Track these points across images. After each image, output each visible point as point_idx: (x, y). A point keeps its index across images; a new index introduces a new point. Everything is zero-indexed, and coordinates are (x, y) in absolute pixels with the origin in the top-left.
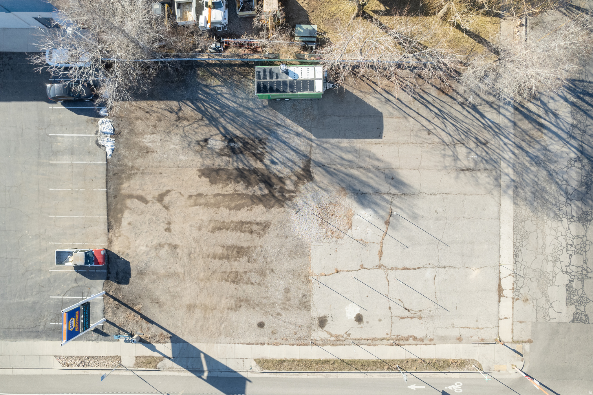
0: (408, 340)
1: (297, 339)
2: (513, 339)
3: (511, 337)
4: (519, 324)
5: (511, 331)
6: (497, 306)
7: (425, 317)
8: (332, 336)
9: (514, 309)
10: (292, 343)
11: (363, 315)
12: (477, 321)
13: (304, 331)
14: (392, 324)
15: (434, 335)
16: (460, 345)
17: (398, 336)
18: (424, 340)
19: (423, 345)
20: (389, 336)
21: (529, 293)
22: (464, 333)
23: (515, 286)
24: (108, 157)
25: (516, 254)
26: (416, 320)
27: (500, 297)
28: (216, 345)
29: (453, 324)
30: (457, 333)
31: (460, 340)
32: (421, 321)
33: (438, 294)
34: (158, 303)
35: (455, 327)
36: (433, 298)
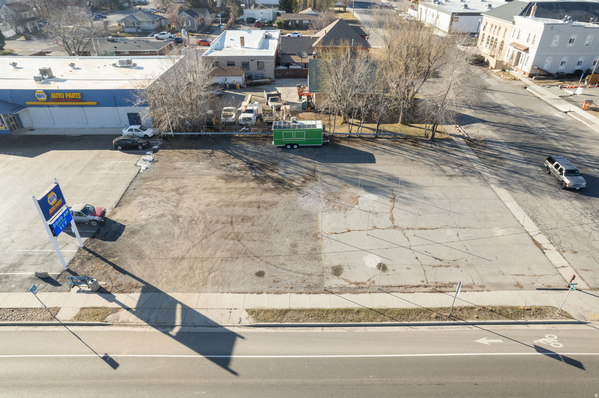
1: (305, 288)
3: (586, 284)
4: (585, 272)
6: (544, 257)
7: (463, 265)
8: (352, 283)
9: (567, 259)
10: (299, 291)
11: (387, 264)
12: (529, 269)
13: (315, 279)
14: (425, 272)
15: (482, 282)
16: (523, 291)
17: (436, 283)
18: (473, 287)
19: (474, 291)
20: (425, 283)
21: (573, 246)
22: (521, 280)
23: (552, 241)
24: (141, 171)
25: (535, 220)
26: (453, 268)
27: (542, 250)
28: (197, 294)
29: (502, 272)
30: (511, 280)
31: (519, 286)
32: (459, 269)
33: (468, 247)
34: (140, 256)
35: (505, 274)
36: (465, 250)
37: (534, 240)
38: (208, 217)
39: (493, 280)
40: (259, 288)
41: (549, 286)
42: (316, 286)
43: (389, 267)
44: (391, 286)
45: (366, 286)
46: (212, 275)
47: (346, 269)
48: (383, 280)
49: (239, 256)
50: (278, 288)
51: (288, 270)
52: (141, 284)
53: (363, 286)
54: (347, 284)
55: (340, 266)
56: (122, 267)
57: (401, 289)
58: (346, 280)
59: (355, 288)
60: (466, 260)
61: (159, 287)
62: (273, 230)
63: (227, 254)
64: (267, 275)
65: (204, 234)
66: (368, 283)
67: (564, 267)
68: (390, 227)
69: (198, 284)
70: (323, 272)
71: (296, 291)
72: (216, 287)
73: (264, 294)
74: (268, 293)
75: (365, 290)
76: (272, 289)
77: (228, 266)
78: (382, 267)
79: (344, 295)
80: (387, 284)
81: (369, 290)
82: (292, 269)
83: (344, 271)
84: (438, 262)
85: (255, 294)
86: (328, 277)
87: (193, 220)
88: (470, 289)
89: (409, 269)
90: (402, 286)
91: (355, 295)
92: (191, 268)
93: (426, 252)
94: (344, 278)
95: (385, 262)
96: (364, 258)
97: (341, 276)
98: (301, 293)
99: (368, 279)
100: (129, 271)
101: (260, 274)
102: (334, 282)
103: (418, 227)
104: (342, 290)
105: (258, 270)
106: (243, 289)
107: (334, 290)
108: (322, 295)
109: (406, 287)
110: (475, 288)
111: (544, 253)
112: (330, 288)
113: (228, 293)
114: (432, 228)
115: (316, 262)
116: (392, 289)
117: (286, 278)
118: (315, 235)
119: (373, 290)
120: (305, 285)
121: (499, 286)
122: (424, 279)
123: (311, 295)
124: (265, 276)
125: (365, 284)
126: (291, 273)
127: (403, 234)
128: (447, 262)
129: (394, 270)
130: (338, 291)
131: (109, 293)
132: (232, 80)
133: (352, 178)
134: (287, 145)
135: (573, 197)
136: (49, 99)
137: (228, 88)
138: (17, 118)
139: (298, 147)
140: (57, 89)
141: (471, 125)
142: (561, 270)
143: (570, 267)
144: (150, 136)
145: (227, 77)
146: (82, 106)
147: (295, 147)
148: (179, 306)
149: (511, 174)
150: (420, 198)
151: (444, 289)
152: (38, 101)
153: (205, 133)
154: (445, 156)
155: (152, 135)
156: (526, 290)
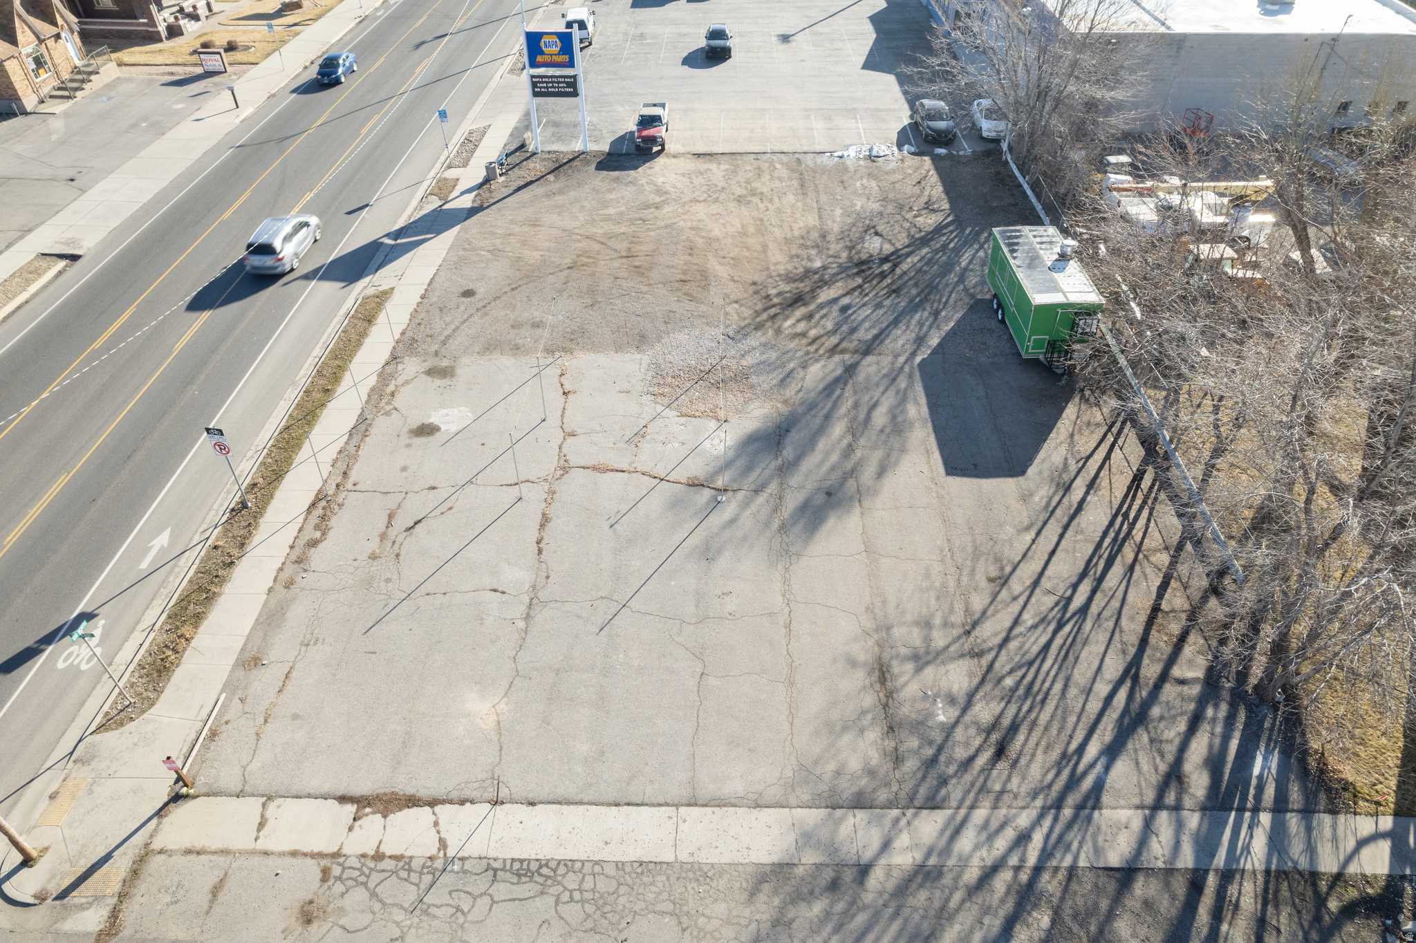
0: (317, 527)
1: (413, 338)
2: (161, 852)
3: (170, 847)
4: (212, 880)
5: (198, 846)
6: (326, 788)
7: (372, 569)
8: (397, 387)
9: (288, 860)
10: (408, 332)
13: (429, 348)
14: (383, 493)
15: (303, 589)
17: (340, 505)
18: (296, 565)
19: (283, 564)
20: (349, 486)
22: (268, 677)
26: (374, 545)
27: (362, 802)
29: (315, 644)
30: (281, 650)
31: (251, 661)
32: (365, 556)
33: (439, 600)
35: (303, 648)
37: (412, 801)
39: (299, 612)
40: (435, 294)
41: (214, 735)
42: (412, 349)
43: (422, 439)
44: (365, 437)
45: (382, 404)
47: (440, 382)
48: (389, 427)
51: (466, 320)
53: (385, 400)
54: (399, 382)
55: (452, 376)
58: (409, 381)
60: (388, 580)
64: (464, 300)
66: (389, 407)
67: (261, 825)
68: (566, 461)
70: (445, 357)
71: (409, 329)
73: (420, 300)
74: (420, 303)
75: (372, 403)
76: (428, 306)
78: (424, 431)
79: (373, 377)
80: (375, 431)
81: (370, 407)
82: (468, 324)
83: (437, 380)
84: (402, 521)
86: (429, 362)
88: (293, 557)
89: (404, 469)
91: (367, 390)
93: (450, 508)
94: (415, 379)
95: (441, 436)
97: (422, 376)
98: (403, 334)
99: (399, 408)
101: (468, 294)
102: (412, 368)
104: (386, 376)
105: (480, 290)
106: (440, 281)
107: (391, 367)
109: (353, 457)
110: (291, 569)
111: (343, 799)
112: (399, 363)
114: (544, 542)
115: (477, 348)
116: (357, 437)
117: (448, 319)
121: (271, 618)
122: (360, 488)
123: (393, 344)
124: (462, 298)
125: (388, 403)
126: (457, 323)
127: (532, 479)
129: (408, 446)
130: (389, 371)
134: (995, 296)
139: (1003, 321)
142: (252, 806)
143: (250, 845)
147: (1000, 314)
156: (233, 672)
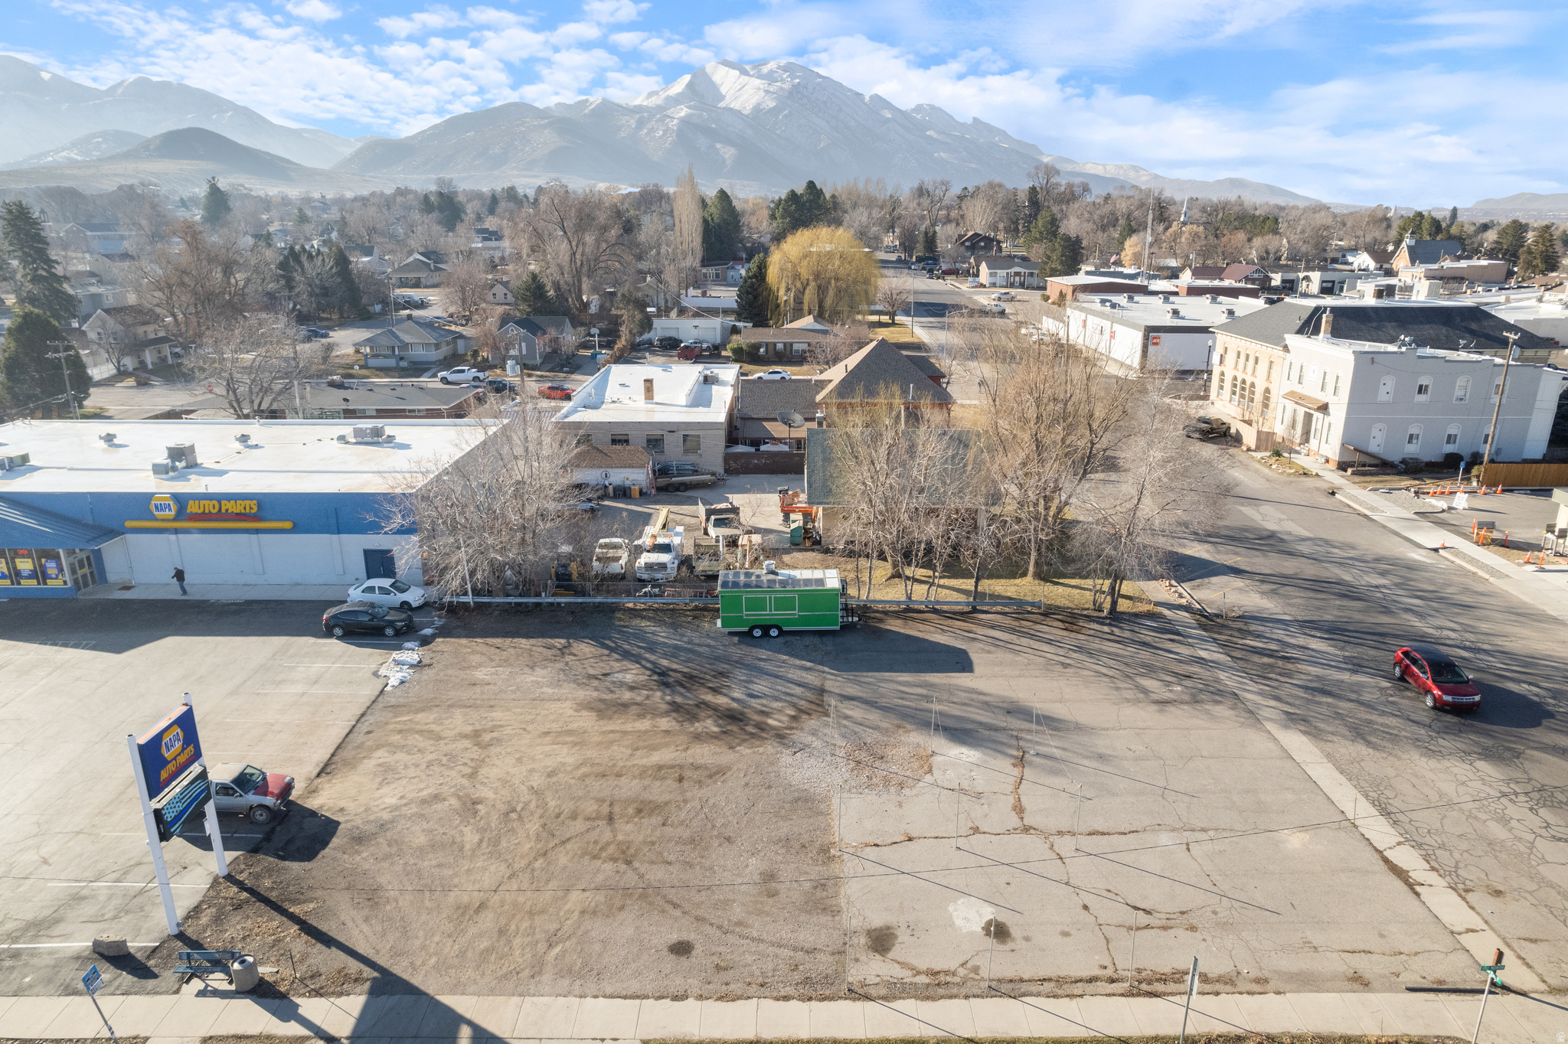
1: (797, 984)
4: (1526, 945)
6: (1417, 903)
7: (1207, 926)
8: (919, 973)
9: (1479, 910)
10: (783, 993)
11: (1008, 924)
12: (1382, 936)
13: (824, 963)
14: (1108, 942)
15: (1261, 969)
16: (1371, 996)
17: (1139, 971)
18: (1237, 982)
19: (1241, 993)
20: (1109, 972)
21: (1491, 878)
22: (1362, 964)
23: (1434, 864)
24: (388, 688)
25: (1385, 812)
26: (1181, 933)
27: (1411, 886)
28: (516, 1000)
29: (1310, 943)
30: (1335, 964)
31: (1360, 982)
32: (1197, 935)
33: (1216, 877)
34: (372, 897)
35: (1320, 949)
36: (1208, 885)
37: (1386, 860)
38: (552, 804)
39: (1289, 963)
40: (677, 984)
41: (1440, 982)
42: (828, 980)
43: (1015, 931)
44: (1022, 980)
45: (957, 979)
46: (557, 950)
47: (903, 936)
48: (999, 963)
49: (629, 902)
50: (727, 984)
51: (753, 939)
52: (369, 973)
53: (948, 979)
54: (906, 975)
55: (888, 928)
56: (323, 927)
57: (1048, 987)
58: (903, 965)
59: (928, 985)
60: (1215, 913)
61: (416, 981)
62: (717, 837)
63: (597, 898)
64: (698, 950)
65: (539, 846)
66: (962, 972)
67: (1473, 931)
68: (1015, 829)
69: (518, 973)
70: (845, 944)
71: (775, 994)
72: (566, 982)
73: (691, 1000)
74: (700, 997)
75: (955, 991)
76: (711, 987)
77: (597, 928)
78: (999, 931)
79: (899, 1004)
80: (1010, 974)
81: (964, 991)
82: (765, 936)
83: (900, 940)
84: (1143, 919)
85: (668, 1001)
86: (858, 955)
87: (514, 810)
88: (1228, 988)
89: (1065, 934)
90: (1050, 980)
91: (928, 1004)
92: (501, 932)
93: (1109, 891)
94: (900, 960)
95: (1004, 917)
96: (950, 909)
97: (890, 955)
98: (786, 998)
99: (961, 962)
100: (342, 939)
101: (682, 949)
102: (873, 969)
103: (1084, 828)
104: (894, 992)
105: (675, 937)
106: (634, 986)
107: (873, 992)
108: (841, 1003)
109: (1060, 981)
110: (1243, 986)
111: (1417, 894)
112: (864, 985)
113: (596, 997)
114: (1123, 830)
115: (824, 919)
116: (1024, 987)
117: (749, 958)
118: (824, 850)
119: (976, 991)
120: (797, 977)
121: (1307, 982)
122: (1107, 962)
123: (813, 1003)
124: (694, 953)
125: (954, 974)
126: (762, 947)
127: (1047, 846)
128: (1163, 916)
129: (1027, 939)
130: (883, 992)
131: (283, 996)
132: (622, 476)
133: (916, 709)
134: (752, 628)
135: (1475, 753)
136: (181, 514)
137: (612, 494)
138: (96, 562)
139: (782, 633)
140: (204, 491)
141: (1206, 580)
142: (1466, 940)
143: (1489, 933)
144: (415, 605)
145: (609, 470)
146: (257, 531)
147: (774, 632)
148: (465, 1032)
149: (1314, 696)
150: (1088, 757)
151: (1159, 987)
152: (156, 519)
153: (550, 600)
154: (1145, 655)
155: (422, 601)
156: (1378, 991)
